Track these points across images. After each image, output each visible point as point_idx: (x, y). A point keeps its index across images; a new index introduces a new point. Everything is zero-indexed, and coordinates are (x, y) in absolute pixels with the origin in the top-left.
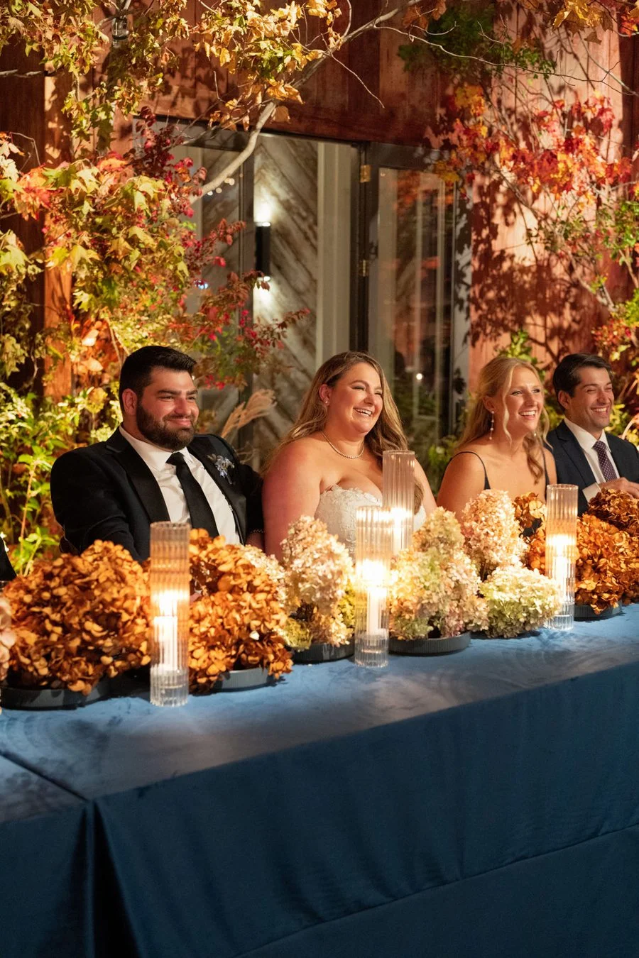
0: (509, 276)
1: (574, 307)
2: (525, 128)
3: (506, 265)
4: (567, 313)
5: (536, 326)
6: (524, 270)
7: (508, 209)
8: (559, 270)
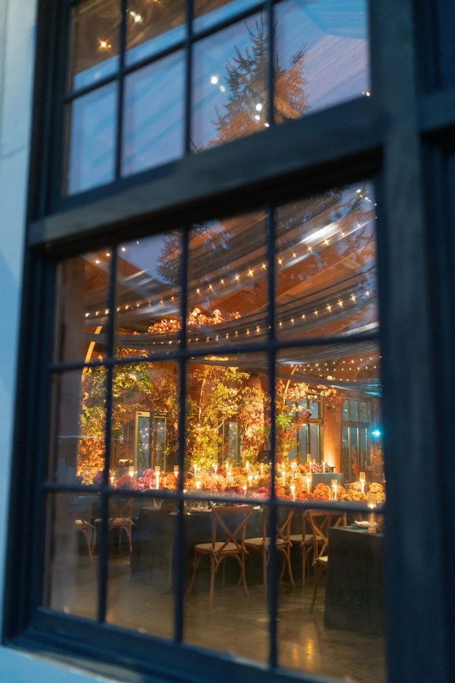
0: (247, 439)
1: (257, 445)
2: (249, 414)
3: (247, 438)
4: (256, 445)
5: (252, 448)
6: (250, 438)
7: (247, 428)
8: (255, 438)
